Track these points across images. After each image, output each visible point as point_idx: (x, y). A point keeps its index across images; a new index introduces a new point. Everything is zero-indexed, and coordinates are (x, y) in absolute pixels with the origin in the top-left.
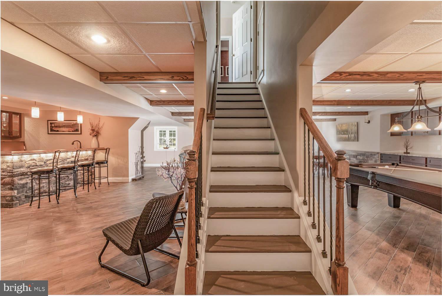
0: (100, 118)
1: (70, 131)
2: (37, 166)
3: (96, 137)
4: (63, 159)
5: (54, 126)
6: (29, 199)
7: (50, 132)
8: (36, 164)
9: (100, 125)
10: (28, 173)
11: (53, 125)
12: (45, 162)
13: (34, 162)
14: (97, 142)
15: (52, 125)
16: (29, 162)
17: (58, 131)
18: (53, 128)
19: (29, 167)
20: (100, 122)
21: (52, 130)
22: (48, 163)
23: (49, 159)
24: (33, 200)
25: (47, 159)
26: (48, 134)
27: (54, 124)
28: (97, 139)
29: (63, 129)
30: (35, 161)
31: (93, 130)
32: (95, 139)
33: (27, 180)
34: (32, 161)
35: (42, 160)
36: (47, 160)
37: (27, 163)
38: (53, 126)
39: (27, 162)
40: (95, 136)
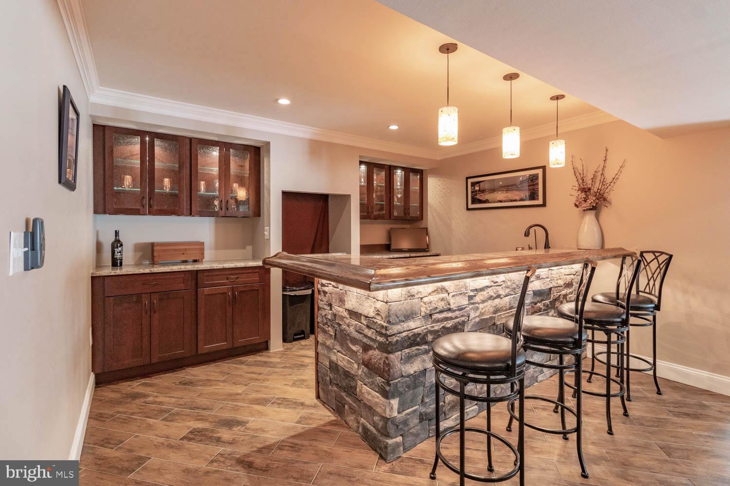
0: (607, 150)
1: (516, 200)
2: (449, 310)
3: (593, 212)
4: (514, 286)
5: (479, 190)
6: (429, 425)
7: (471, 206)
8: (449, 304)
9: (606, 174)
10: (429, 335)
11: (477, 188)
12: (471, 298)
13: (442, 299)
14: (596, 229)
15: (475, 188)
16: (430, 297)
17: (486, 201)
18: (476, 195)
19: (431, 315)
20: (607, 161)
21: (474, 201)
22: (478, 299)
23: (481, 286)
24: (441, 429)
25: (478, 287)
26: (468, 209)
27: (479, 185)
28: (597, 217)
29: (500, 195)
30: (445, 295)
31: (585, 190)
32: (590, 218)
33: (424, 361)
34: (438, 293)
35: (464, 290)
36: (476, 290)
37: (425, 303)
38: (476, 191)
39: (425, 300)
40: (594, 208)
